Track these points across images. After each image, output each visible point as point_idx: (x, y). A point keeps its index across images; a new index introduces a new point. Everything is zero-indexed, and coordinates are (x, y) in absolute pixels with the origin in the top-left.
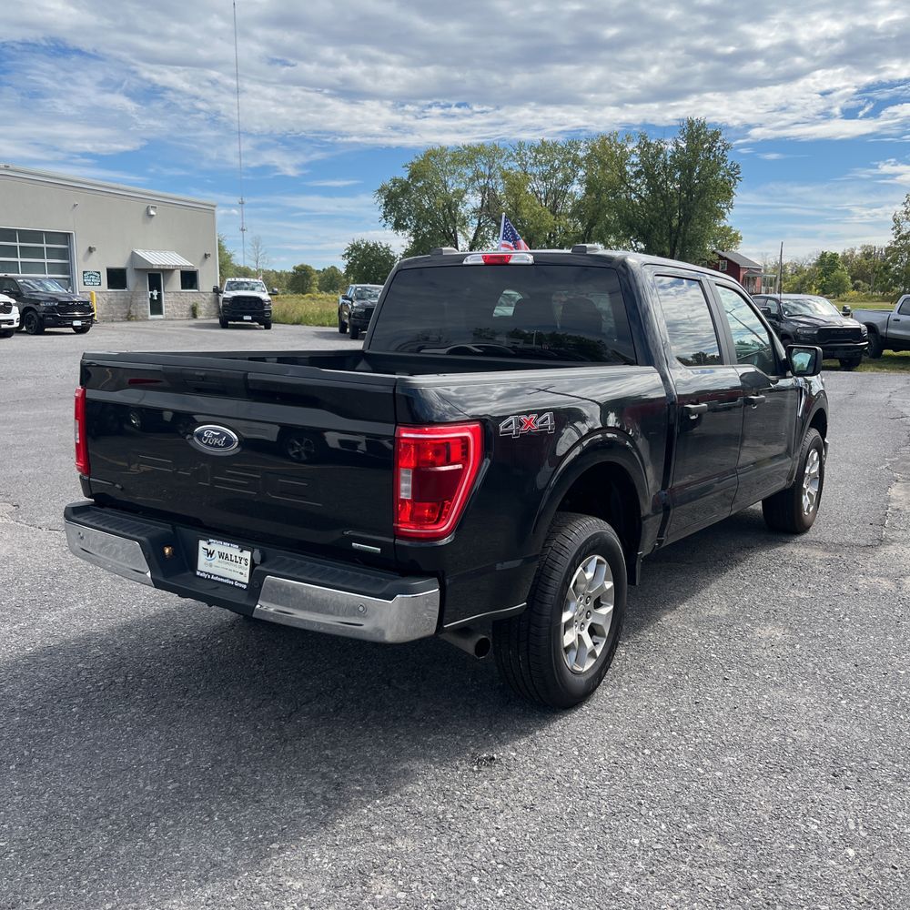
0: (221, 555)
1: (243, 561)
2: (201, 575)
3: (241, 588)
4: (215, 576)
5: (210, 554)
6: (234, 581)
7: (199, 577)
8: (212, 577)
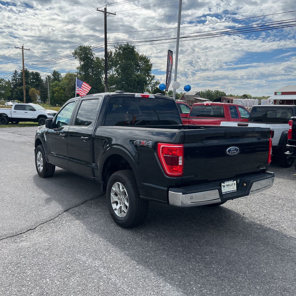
0: (227, 186)
1: (234, 184)
2: (224, 193)
3: (235, 192)
4: (227, 192)
5: (224, 186)
6: (233, 191)
7: (223, 194)
8: (227, 193)
